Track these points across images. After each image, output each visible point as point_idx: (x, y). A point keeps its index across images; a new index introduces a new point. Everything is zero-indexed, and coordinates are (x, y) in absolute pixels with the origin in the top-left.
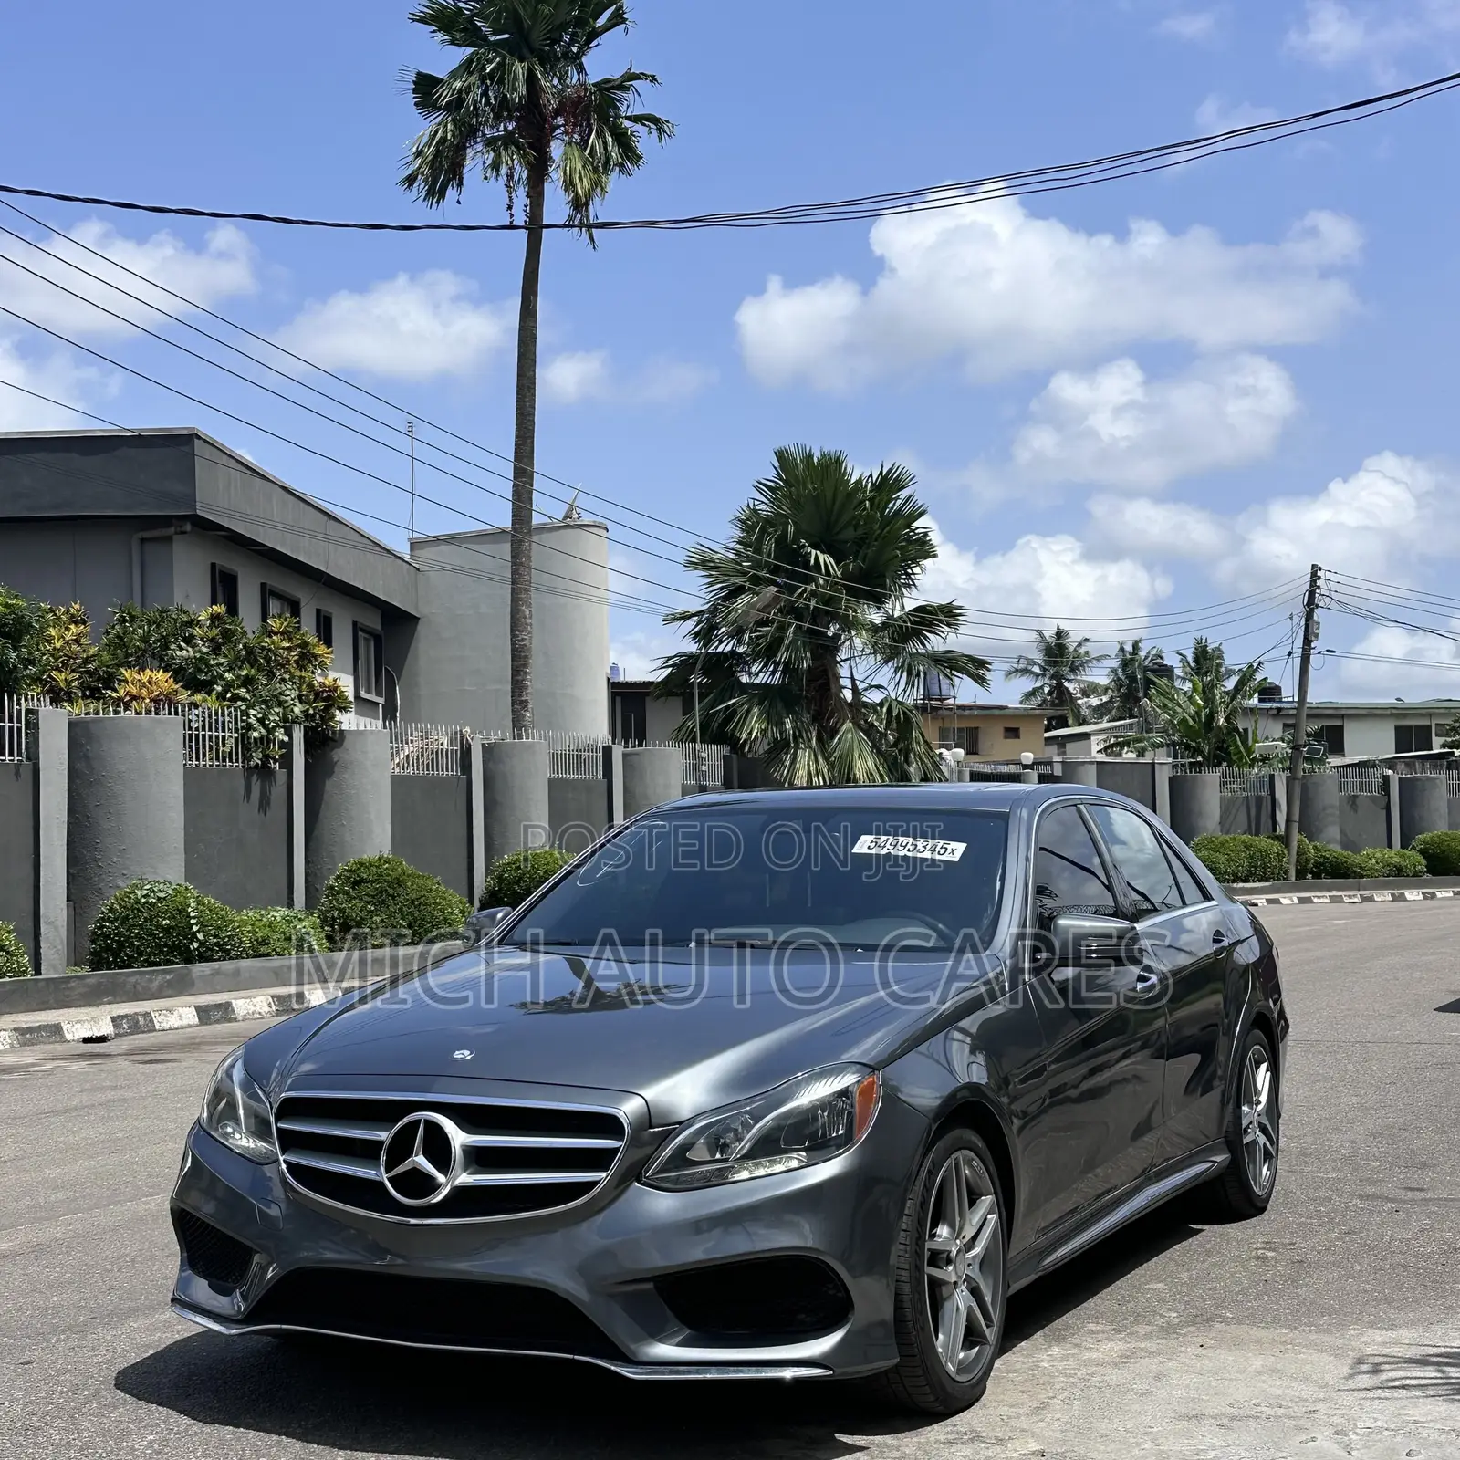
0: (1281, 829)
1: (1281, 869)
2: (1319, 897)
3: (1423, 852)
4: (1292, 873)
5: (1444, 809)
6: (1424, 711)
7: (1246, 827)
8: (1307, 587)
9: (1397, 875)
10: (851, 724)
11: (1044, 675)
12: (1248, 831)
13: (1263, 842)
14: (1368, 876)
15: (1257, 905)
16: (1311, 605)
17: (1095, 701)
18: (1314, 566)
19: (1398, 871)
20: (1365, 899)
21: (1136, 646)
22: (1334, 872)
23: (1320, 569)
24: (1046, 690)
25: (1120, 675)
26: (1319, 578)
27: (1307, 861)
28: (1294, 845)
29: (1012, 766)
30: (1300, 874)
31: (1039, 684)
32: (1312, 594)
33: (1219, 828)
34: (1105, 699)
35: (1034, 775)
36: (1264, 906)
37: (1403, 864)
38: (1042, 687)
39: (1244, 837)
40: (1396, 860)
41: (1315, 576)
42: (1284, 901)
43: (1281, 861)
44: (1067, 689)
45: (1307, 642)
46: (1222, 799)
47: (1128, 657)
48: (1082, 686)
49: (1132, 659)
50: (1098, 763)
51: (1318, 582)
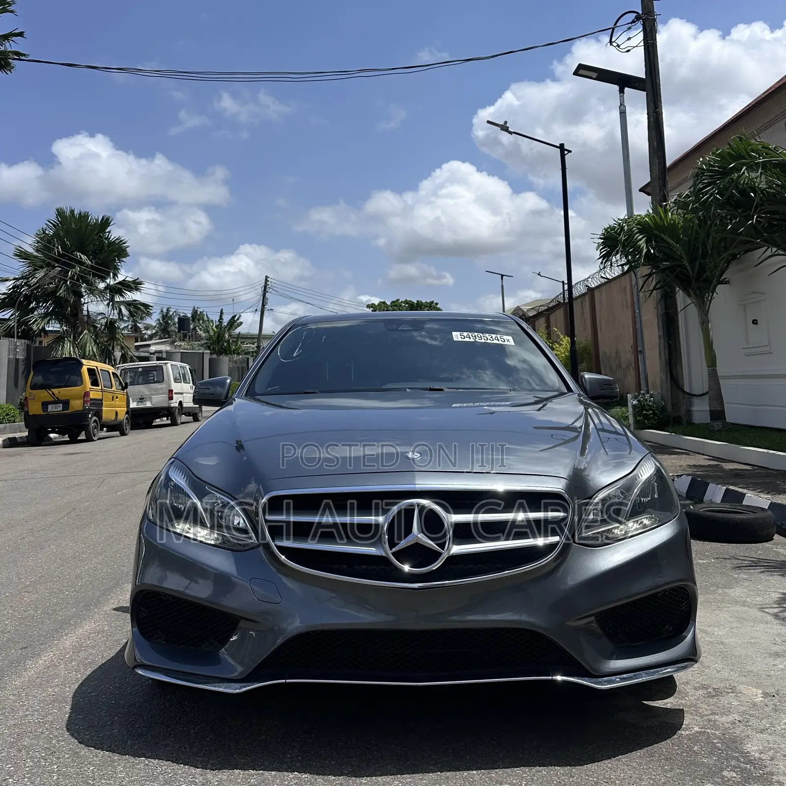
7: (237, 379)
8: (264, 284)
10: (87, 332)
11: (129, 321)
16: (265, 291)
17: (149, 332)
18: (266, 276)
21: (168, 310)
23: (269, 278)
24: (130, 327)
25: (161, 321)
26: (268, 281)
29: (146, 353)
31: (126, 325)
32: (265, 287)
34: (154, 331)
35: (155, 357)
38: (128, 326)
41: (266, 280)
44: (138, 326)
45: (263, 305)
46: (229, 367)
47: (165, 314)
48: (145, 326)
49: (167, 315)
50: (181, 352)
51: (268, 283)
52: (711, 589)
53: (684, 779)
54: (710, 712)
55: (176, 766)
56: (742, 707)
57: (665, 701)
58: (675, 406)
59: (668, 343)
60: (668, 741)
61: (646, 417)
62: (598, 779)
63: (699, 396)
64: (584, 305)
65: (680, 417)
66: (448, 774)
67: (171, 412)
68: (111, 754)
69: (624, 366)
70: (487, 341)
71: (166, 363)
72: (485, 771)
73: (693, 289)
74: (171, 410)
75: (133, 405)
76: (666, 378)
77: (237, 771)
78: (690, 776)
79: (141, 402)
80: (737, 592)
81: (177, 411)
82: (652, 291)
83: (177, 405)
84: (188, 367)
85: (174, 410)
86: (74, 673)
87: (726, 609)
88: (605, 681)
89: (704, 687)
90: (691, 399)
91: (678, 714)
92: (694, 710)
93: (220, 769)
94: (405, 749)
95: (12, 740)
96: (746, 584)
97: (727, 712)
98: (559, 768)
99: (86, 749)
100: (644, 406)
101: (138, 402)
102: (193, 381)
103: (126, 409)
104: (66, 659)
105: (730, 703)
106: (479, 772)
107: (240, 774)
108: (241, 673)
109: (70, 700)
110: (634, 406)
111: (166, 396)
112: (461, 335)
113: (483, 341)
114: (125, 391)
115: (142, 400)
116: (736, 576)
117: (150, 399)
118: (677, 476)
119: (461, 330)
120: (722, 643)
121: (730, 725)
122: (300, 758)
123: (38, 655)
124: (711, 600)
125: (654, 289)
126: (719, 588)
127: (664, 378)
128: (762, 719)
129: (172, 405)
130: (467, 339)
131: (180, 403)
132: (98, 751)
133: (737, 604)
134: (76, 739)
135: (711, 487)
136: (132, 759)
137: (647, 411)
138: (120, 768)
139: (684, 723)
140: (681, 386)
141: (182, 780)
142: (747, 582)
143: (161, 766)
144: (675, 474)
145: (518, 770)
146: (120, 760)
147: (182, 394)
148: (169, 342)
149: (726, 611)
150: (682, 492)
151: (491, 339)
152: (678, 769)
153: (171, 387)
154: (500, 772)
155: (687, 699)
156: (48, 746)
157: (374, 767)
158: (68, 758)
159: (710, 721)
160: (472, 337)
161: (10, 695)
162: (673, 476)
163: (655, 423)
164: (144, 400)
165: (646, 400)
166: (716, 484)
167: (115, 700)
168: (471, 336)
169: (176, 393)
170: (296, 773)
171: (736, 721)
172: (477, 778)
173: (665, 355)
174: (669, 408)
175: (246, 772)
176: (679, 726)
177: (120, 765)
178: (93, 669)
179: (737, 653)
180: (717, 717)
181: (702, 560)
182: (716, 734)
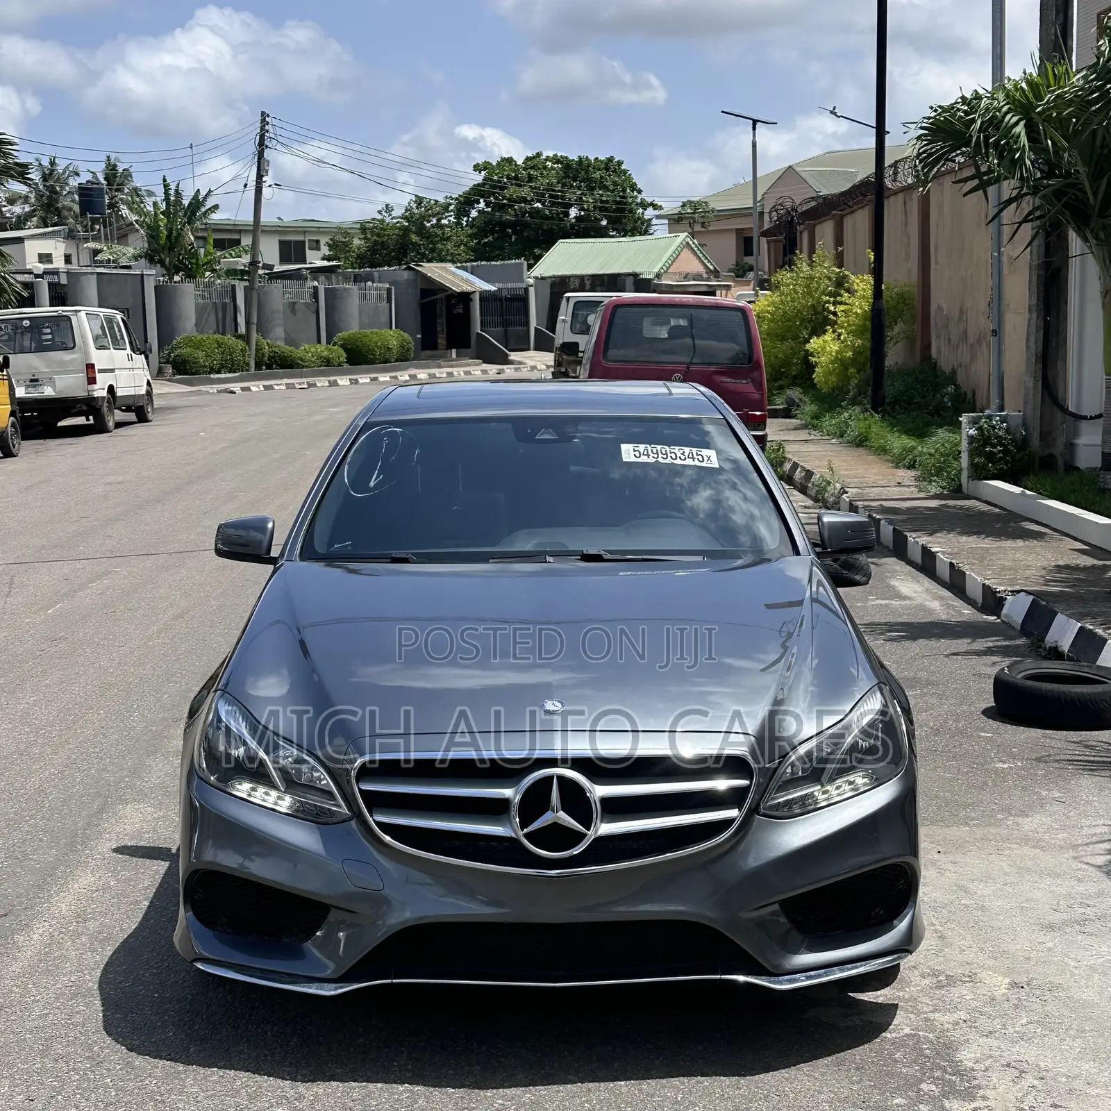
0: (242, 329)
1: (244, 362)
2: (278, 385)
3: (342, 346)
4: (253, 364)
5: (356, 313)
6: (300, 229)
7: (216, 328)
8: (258, 131)
9: (327, 365)
12: (217, 332)
13: (230, 339)
14: (307, 367)
15: (235, 393)
17: (17, 210)
18: (263, 113)
19: (328, 362)
20: (311, 385)
21: (52, 163)
22: (280, 364)
23: (268, 116)
26: (268, 123)
27: (263, 355)
28: (254, 342)
30: (258, 366)
32: (262, 137)
33: (195, 328)
34: (27, 208)
35: (45, 283)
36: (240, 394)
37: (331, 356)
39: (216, 336)
40: (325, 353)
41: (264, 122)
42: (254, 389)
43: (244, 355)
45: (260, 177)
46: (197, 305)
47: (47, 172)
48: (7, 195)
49: (51, 174)
50: (98, 274)
51: (267, 127)
52: (999, 816)
53: (872, 1093)
54: (931, 1008)
55: (258, 1078)
56: (975, 1002)
57: (879, 993)
58: (1045, 435)
59: (1045, 319)
60: (866, 1046)
61: (990, 457)
62: (769, 1092)
63: (1092, 418)
64: (908, 208)
65: (1052, 456)
66: (591, 1085)
67: (94, 407)
68: (173, 1064)
69: (971, 339)
70: (675, 462)
71: (76, 311)
72: (635, 1082)
73: (1092, 231)
74: (94, 404)
75: (20, 392)
76: (1035, 387)
77: (334, 1084)
78: (880, 1089)
79: (34, 386)
80: (1032, 824)
81: (106, 404)
82: (1020, 224)
83: (104, 393)
84: (119, 317)
85: (100, 403)
86: (89, 953)
87: (1007, 852)
88: (787, 980)
89: (935, 974)
90: (1077, 423)
91: (891, 1009)
92: (911, 1006)
93: (313, 1081)
94: (539, 1055)
95: (41, 1047)
96: (1054, 808)
97: (953, 1007)
98: (725, 1078)
99: (140, 1058)
100: (989, 437)
101: (27, 387)
102: (131, 343)
103: (9, 406)
104: (71, 933)
105: (961, 997)
106: (628, 1083)
107: (338, 1087)
108: (334, 971)
109: (96, 992)
110: (971, 438)
111: (82, 377)
112: (635, 451)
113: (669, 461)
114: (5, 373)
115: (34, 382)
116: (1044, 793)
117: (52, 382)
118: (1011, 591)
119: (634, 439)
120: (982, 908)
121: (950, 1026)
122: (410, 1067)
123: (28, 925)
124: (991, 837)
125: (1026, 220)
126: (1011, 815)
127: (1031, 385)
128: (995, 1018)
129: (96, 394)
130: (644, 459)
131: (111, 389)
132: (156, 1060)
133: (1026, 844)
134: (122, 1045)
135: (1060, 618)
136: (201, 1070)
137: (994, 446)
138: (189, 1081)
139: (894, 1023)
140: (1060, 400)
141: (269, 1094)
142: (1057, 805)
143: (241, 1078)
144: (1009, 589)
145: (675, 1081)
146: (186, 1071)
147: (112, 371)
148: (62, 233)
149: (1006, 856)
150: (1015, 621)
151: (683, 457)
152: (869, 1080)
153: (90, 359)
154: (652, 1082)
155: (907, 990)
156: (90, 1055)
157: (501, 1077)
158: (121, 1069)
159: (927, 1020)
160: (652, 455)
161: (12, 986)
162: (1005, 591)
163: (1005, 467)
164: (40, 383)
165: (994, 427)
166: (1067, 615)
167: (157, 992)
168: (650, 453)
169: (101, 371)
170: (406, 1085)
171: (961, 1021)
172: (624, 1090)
173: (1036, 342)
174: (1035, 442)
175: (346, 1084)
176: (884, 1027)
177: (187, 1077)
178: (114, 948)
179: (997, 924)
180: (937, 1015)
181: (1004, 762)
182: (929, 1038)
